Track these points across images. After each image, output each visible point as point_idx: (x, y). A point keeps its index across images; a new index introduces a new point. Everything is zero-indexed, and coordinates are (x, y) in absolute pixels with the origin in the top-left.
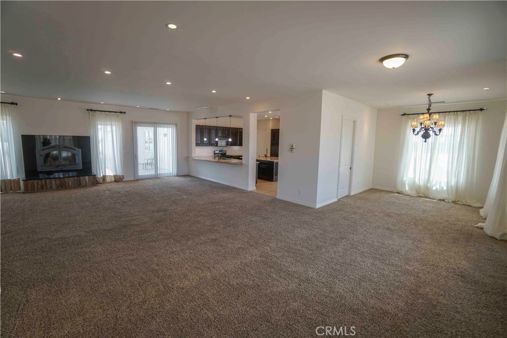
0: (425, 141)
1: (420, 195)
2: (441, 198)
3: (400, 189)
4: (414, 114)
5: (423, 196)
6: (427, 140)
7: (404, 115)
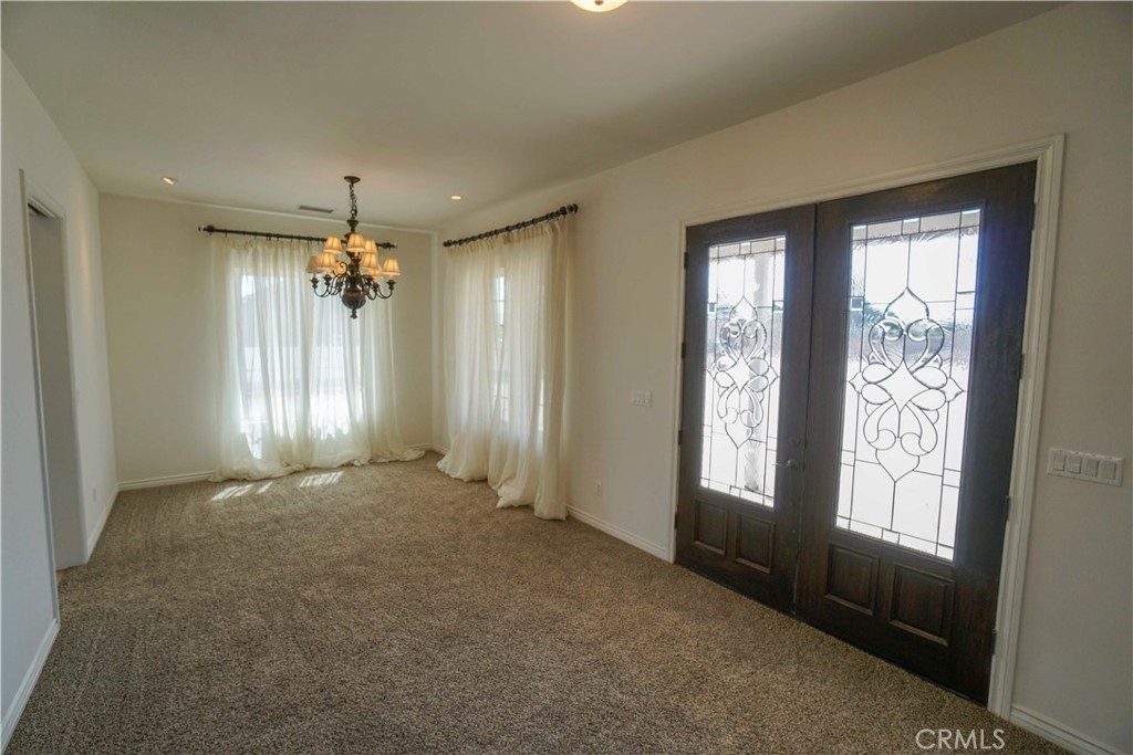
0: (354, 316)
1: (294, 467)
2: (345, 461)
3: (236, 465)
4: (244, 233)
5: (302, 467)
6: (358, 310)
7: (210, 229)
